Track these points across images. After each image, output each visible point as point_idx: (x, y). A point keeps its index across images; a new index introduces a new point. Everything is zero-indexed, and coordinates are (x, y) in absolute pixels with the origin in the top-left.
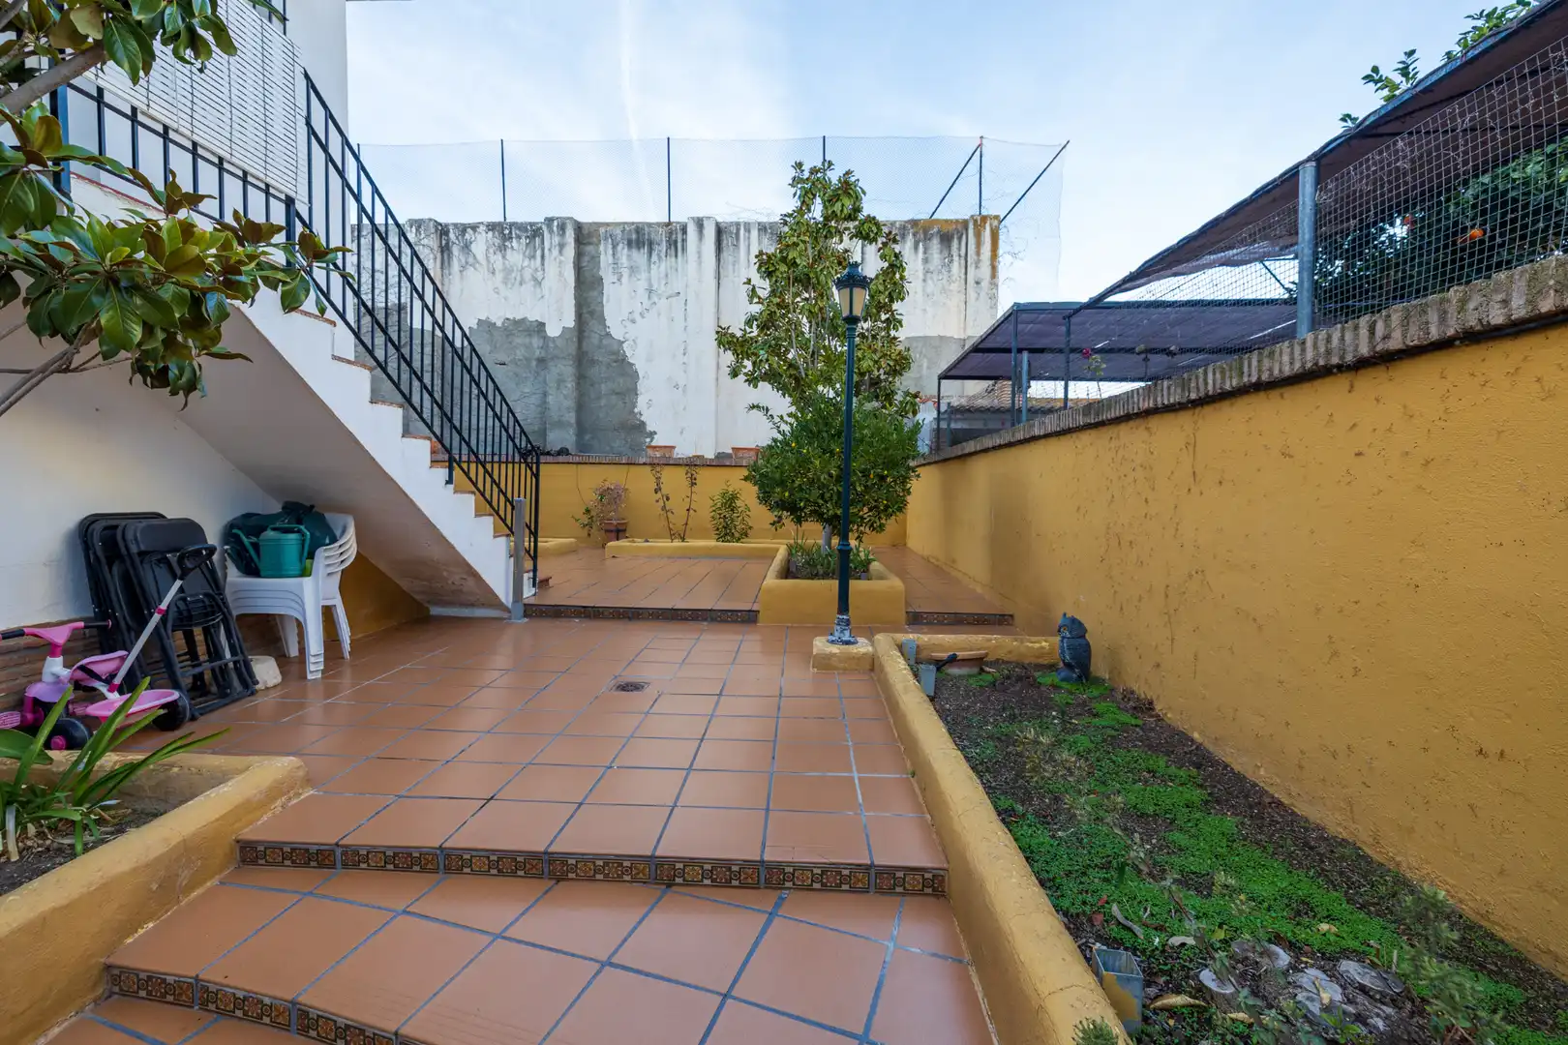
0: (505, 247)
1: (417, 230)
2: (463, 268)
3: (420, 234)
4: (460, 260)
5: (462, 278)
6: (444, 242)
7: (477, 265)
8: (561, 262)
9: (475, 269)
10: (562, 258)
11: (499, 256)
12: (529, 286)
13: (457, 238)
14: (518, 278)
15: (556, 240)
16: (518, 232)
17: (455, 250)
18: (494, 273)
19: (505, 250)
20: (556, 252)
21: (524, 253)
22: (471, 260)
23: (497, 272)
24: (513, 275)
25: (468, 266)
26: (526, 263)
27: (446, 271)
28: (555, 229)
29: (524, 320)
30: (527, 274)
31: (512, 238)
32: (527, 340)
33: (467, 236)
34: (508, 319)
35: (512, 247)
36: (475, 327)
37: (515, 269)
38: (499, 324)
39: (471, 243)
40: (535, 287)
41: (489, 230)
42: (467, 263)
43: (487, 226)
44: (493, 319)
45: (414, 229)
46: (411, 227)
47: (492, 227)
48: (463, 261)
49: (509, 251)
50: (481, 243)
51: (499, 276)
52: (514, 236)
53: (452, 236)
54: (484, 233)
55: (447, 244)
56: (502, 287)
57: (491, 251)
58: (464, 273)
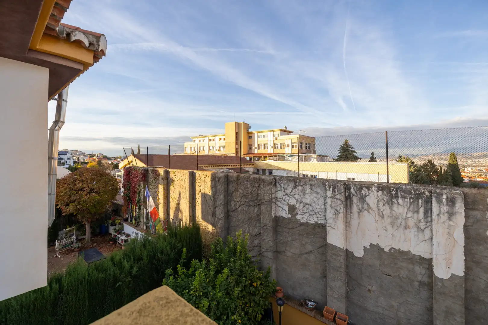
0: (392, 203)
1: (333, 190)
2: (360, 211)
3: (335, 192)
4: (357, 206)
5: (359, 217)
6: (347, 194)
7: (370, 211)
8: (450, 225)
9: (369, 212)
10: (451, 223)
11: (387, 207)
12: (414, 231)
13: (356, 193)
14: (403, 224)
15: (445, 208)
16: (403, 194)
17: (355, 200)
18: (383, 217)
19: (392, 204)
20: (444, 217)
21: (408, 209)
22: (365, 206)
23: (385, 217)
24: (399, 221)
25: (363, 210)
26: (410, 215)
27: (349, 211)
28: (444, 200)
29: (408, 252)
30: (411, 222)
31: (398, 197)
32: (411, 266)
33: (363, 192)
34: (394, 248)
35: (398, 203)
36: (368, 247)
37: (400, 217)
38: (387, 250)
39: (366, 196)
40: (418, 232)
41: (379, 190)
42: (363, 208)
43: (378, 187)
44: (382, 245)
45: (331, 189)
46: (330, 188)
47: (381, 187)
48: (360, 206)
49: (395, 206)
50: (373, 198)
51: (388, 221)
52: (399, 195)
53: (352, 190)
54: (375, 192)
55: (349, 195)
56: (389, 227)
57: (381, 203)
58: (361, 213)
